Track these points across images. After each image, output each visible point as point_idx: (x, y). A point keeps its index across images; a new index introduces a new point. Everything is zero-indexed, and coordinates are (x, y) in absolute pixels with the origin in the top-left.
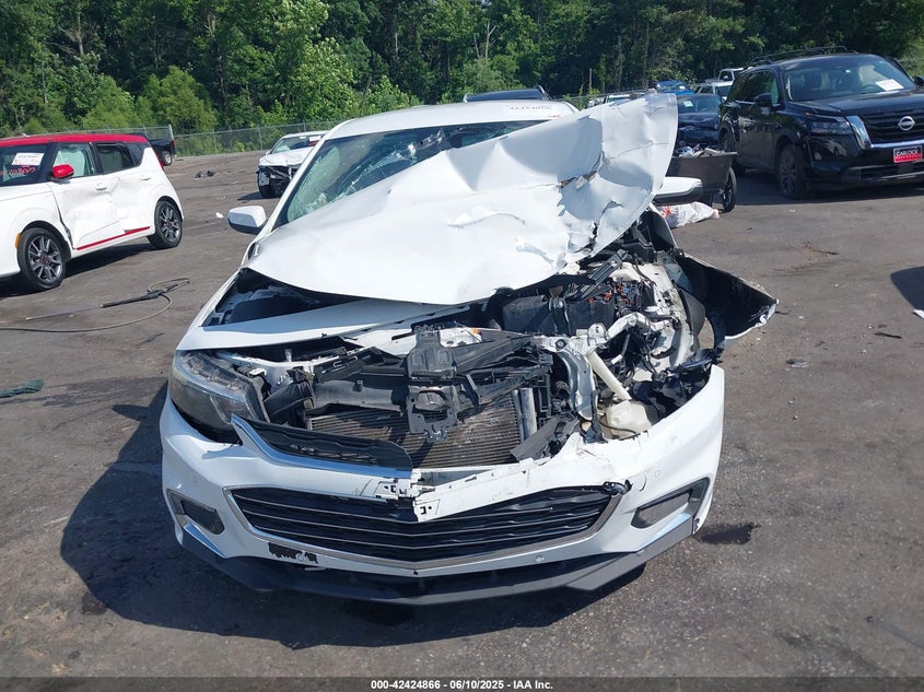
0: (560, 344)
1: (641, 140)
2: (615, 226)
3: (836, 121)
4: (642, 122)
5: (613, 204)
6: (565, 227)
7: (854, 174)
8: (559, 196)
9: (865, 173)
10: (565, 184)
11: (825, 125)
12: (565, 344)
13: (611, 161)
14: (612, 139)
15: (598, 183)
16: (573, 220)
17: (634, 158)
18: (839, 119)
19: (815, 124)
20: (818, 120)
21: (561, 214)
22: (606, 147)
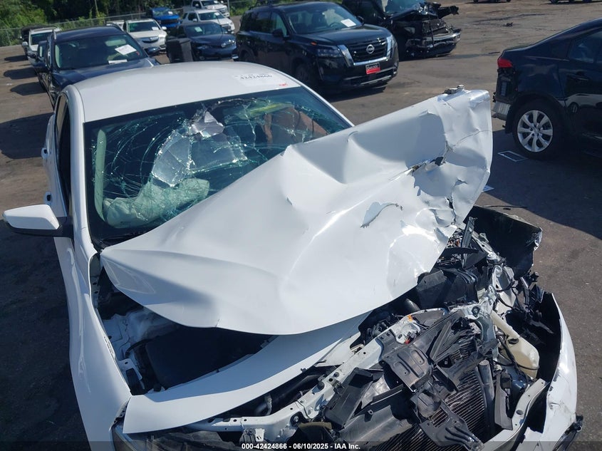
0: (476, 311)
1: (470, 130)
2: (465, 199)
3: (331, 48)
4: (469, 115)
5: (460, 182)
6: (424, 204)
7: (347, 82)
8: (413, 179)
9: (353, 82)
10: (416, 170)
11: (325, 51)
12: (478, 309)
13: (454, 148)
14: (451, 130)
15: (446, 167)
16: (429, 198)
17: (468, 144)
18: (334, 47)
19: (319, 50)
20: (321, 48)
21: (419, 194)
22: (448, 136)
